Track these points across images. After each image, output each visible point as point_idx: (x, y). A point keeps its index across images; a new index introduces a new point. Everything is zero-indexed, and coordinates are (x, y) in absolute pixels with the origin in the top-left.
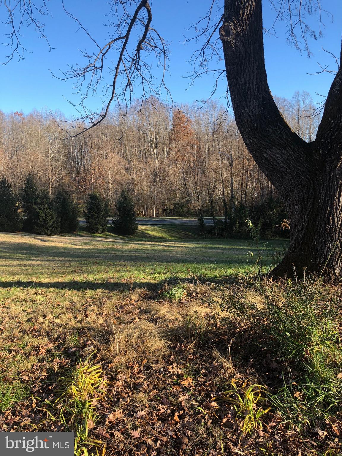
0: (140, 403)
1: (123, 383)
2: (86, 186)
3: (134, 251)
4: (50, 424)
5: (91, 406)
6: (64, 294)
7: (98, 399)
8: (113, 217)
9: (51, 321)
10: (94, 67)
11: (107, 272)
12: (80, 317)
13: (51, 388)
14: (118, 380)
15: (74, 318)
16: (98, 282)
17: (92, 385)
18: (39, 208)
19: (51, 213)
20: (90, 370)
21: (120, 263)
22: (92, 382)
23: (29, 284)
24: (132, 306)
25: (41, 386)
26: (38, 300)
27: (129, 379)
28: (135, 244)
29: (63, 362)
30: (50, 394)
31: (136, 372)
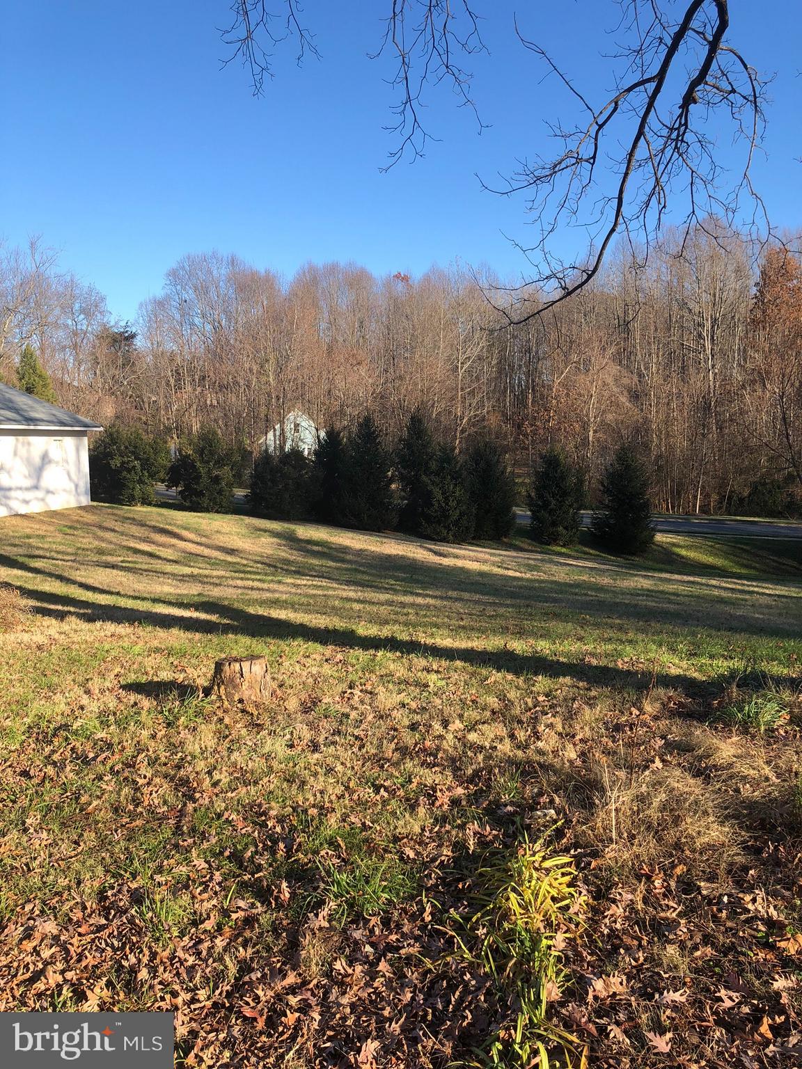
0: (671, 970)
1: (625, 911)
2: (536, 434)
3: (643, 595)
4: (462, 967)
5: (553, 948)
6: (486, 679)
7: (567, 935)
8: (593, 510)
9: (460, 735)
10: (577, 158)
11: (580, 639)
12: (521, 735)
13: (463, 887)
14: (614, 901)
15: (510, 737)
16: (562, 659)
17: (554, 899)
18: (433, 483)
19: (457, 494)
20: (547, 864)
21: (609, 621)
22: (554, 892)
23: (412, 647)
24: (645, 729)
25: (440, 878)
26: (432, 685)
27: (640, 906)
28: (645, 577)
29: (487, 833)
30: (460, 900)
31: (657, 891)
